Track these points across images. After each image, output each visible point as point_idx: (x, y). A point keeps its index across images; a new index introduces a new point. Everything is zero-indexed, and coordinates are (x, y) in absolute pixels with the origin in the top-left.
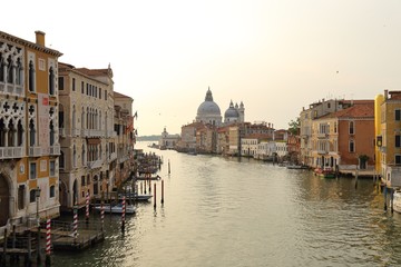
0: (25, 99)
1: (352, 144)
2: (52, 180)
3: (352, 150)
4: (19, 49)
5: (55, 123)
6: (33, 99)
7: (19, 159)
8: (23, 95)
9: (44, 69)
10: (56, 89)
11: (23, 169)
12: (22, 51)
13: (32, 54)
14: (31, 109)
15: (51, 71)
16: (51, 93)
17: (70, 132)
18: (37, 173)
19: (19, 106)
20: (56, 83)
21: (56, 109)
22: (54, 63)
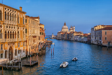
0: (17, 26)
1: (106, 38)
2: (24, 48)
3: (106, 39)
4: (15, 12)
5: (25, 32)
6: (19, 25)
7: (15, 42)
8: (16, 24)
9: (22, 17)
10: (25, 23)
11: (16, 45)
12: (16, 12)
13: (19, 13)
14: (18, 28)
15: (24, 18)
16: (24, 24)
17: (29, 35)
18: (20, 46)
19: (15, 27)
20: (25, 21)
21: (25, 28)
22: (24, 15)
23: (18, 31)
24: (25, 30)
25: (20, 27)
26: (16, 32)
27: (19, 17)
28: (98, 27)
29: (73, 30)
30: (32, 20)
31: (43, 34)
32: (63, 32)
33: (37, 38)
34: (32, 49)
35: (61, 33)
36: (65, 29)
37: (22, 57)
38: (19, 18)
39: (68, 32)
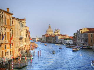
0: (4, 27)
2: (10, 50)
5: (11, 33)
6: (6, 27)
7: (2, 44)
8: (3, 26)
9: (9, 18)
10: (12, 24)
11: (3, 47)
12: (3, 13)
13: (6, 14)
14: (5, 30)
15: (10, 19)
16: (10, 25)
17: (15, 36)
18: (6, 48)
19: (2, 28)
20: (12, 22)
21: (11, 29)
22: (11, 17)
23: (5, 33)
24: (11, 31)
25: (6, 29)
26: (3, 34)
27: (6, 18)
28: (84, 29)
29: (58, 32)
30: (18, 21)
31: (28, 37)
32: (47, 35)
33: (23, 40)
34: (18, 51)
35: (46, 36)
36: (49, 32)
37: (8, 60)
38: (6, 20)
39: (52, 35)
